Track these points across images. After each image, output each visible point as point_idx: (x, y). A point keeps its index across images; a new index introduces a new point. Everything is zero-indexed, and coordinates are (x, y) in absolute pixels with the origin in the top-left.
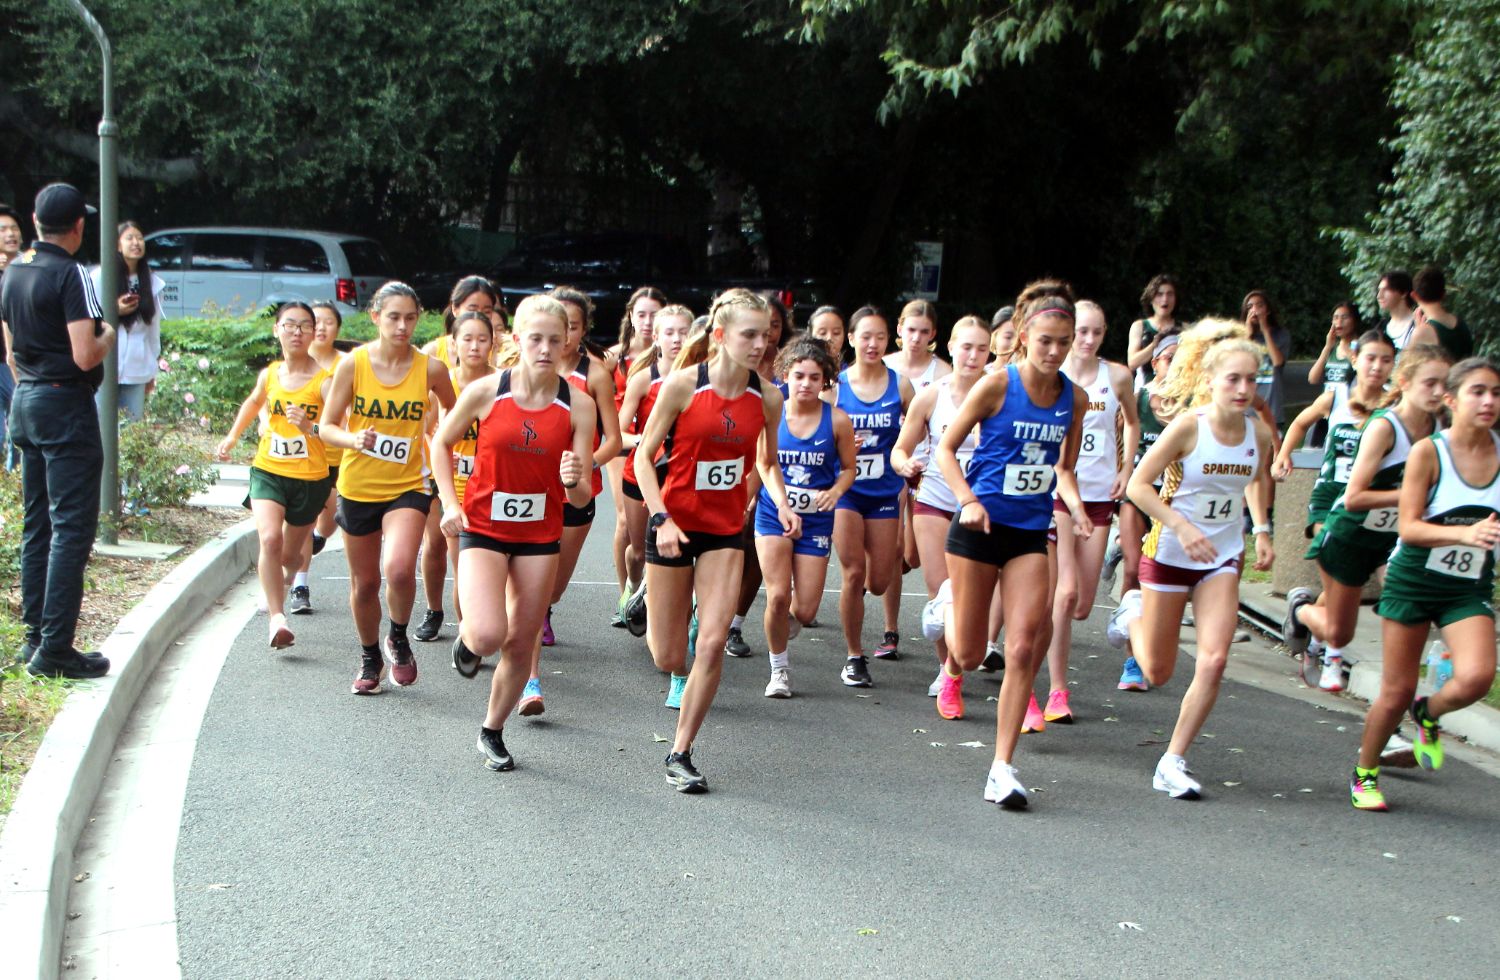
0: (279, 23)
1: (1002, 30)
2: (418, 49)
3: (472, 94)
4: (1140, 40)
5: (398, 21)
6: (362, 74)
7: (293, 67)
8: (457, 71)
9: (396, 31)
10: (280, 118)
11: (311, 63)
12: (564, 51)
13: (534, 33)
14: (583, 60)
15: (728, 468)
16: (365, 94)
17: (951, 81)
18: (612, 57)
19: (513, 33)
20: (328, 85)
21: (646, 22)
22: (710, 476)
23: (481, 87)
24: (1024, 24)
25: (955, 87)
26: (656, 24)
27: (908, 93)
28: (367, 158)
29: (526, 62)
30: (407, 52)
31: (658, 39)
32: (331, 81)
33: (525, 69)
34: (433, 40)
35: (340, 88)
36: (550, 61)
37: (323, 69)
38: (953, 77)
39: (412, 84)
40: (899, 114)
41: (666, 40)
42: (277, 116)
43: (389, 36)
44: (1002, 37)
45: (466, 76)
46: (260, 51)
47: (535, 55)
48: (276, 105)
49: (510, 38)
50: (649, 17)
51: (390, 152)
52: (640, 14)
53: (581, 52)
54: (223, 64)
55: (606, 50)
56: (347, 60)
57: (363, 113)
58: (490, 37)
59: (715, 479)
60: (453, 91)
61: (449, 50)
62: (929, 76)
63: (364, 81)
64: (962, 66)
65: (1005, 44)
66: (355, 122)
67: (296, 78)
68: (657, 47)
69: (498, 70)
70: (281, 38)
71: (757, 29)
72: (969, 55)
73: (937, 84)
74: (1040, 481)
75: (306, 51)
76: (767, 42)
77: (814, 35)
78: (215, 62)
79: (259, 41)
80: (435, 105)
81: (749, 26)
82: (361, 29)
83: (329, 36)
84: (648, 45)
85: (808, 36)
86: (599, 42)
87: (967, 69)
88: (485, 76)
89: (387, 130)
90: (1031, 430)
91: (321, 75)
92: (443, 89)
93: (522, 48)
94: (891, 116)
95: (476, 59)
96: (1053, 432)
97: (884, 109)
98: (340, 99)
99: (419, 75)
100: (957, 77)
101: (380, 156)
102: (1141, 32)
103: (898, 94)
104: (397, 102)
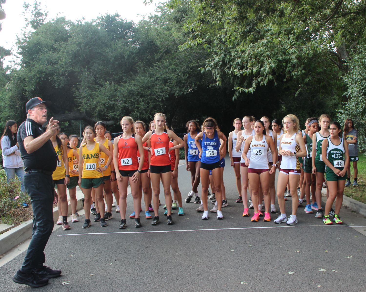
0: (122, 93)
1: (260, 79)
2: (148, 96)
3: (158, 103)
4: (286, 79)
5: (144, 91)
6: (137, 101)
7: (125, 101)
8: (155, 99)
9: (143, 93)
10: (122, 110)
11: (128, 100)
12: (174, 94)
13: (168, 91)
14: (178, 95)
15: (161, 150)
16: (138, 104)
17: (251, 91)
18: (183, 94)
19: (165, 91)
20: (131, 103)
21: (189, 87)
22: (158, 152)
23: (159, 102)
24: (264, 78)
25: (252, 92)
26: (191, 87)
27: (238, 95)
28: (138, 116)
29: (167, 96)
30: (146, 96)
31: (191, 90)
32: (132, 103)
33: (167, 98)
34: (150, 94)
35: (134, 104)
36: (172, 96)
37: (130, 100)
38: (251, 90)
39: (147, 102)
40: (236, 99)
41: (193, 90)
42: (122, 109)
43: (142, 94)
44: (260, 81)
45: (157, 100)
46: (119, 98)
47: (168, 95)
48: (122, 108)
49: (164, 92)
50: (189, 86)
51: (143, 114)
52: (188, 86)
53: (177, 93)
54: (111, 101)
55: (182, 92)
56: (135, 99)
57: (138, 108)
58: (161, 92)
59: (159, 153)
60: (154, 103)
61: (153, 96)
62: (246, 90)
63: (138, 102)
64: (253, 87)
65: (261, 82)
66: (136, 110)
67: (125, 103)
68: (191, 91)
69: (162, 98)
70: (122, 96)
71: (210, 86)
72: (254, 85)
73: (249, 91)
74: (214, 153)
75: (127, 98)
76: (212, 88)
77: (219, 84)
78: (110, 101)
79: (118, 97)
80: (151, 105)
81: (208, 86)
82: (137, 93)
83: (131, 95)
84: (189, 91)
85: (217, 85)
86: (180, 91)
87: (254, 88)
88: (160, 99)
89: (142, 110)
90: (208, 143)
91: (130, 102)
92: (153, 102)
93: (166, 94)
94: (235, 99)
95: (158, 97)
96: (214, 143)
97: (233, 98)
98: (134, 106)
99: (148, 100)
100: (252, 90)
101: (141, 115)
102: (287, 77)
103: (236, 95)
104: (144, 105)
